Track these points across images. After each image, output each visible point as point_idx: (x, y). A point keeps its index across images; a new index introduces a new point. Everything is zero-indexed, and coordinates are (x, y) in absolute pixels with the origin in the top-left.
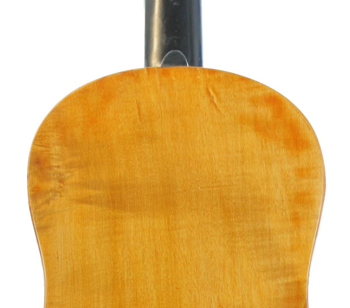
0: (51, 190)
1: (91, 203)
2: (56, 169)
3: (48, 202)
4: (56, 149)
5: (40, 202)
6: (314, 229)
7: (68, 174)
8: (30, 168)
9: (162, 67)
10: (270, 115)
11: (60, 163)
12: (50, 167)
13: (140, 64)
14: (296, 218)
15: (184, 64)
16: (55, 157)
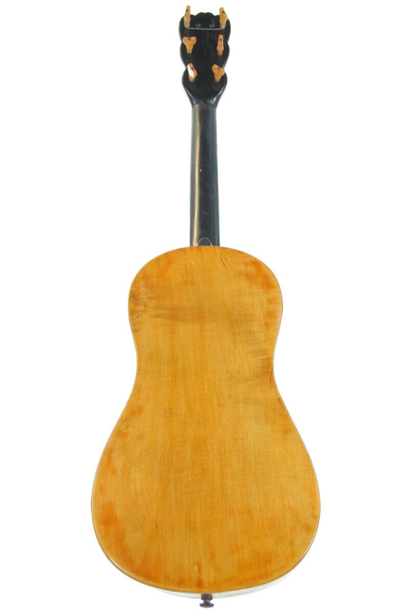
0: (140, 311)
1: (160, 317)
2: (142, 300)
3: (138, 317)
4: (143, 290)
5: (134, 317)
6: (277, 330)
7: (149, 302)
8: (129, 299)
9: (198, 246)
10: (254, 270)
11: (145, 297)
12: (140, 299)
13: (187, 245)
14: (267, 325)
15: (209, 245)
16: (143, 293)
